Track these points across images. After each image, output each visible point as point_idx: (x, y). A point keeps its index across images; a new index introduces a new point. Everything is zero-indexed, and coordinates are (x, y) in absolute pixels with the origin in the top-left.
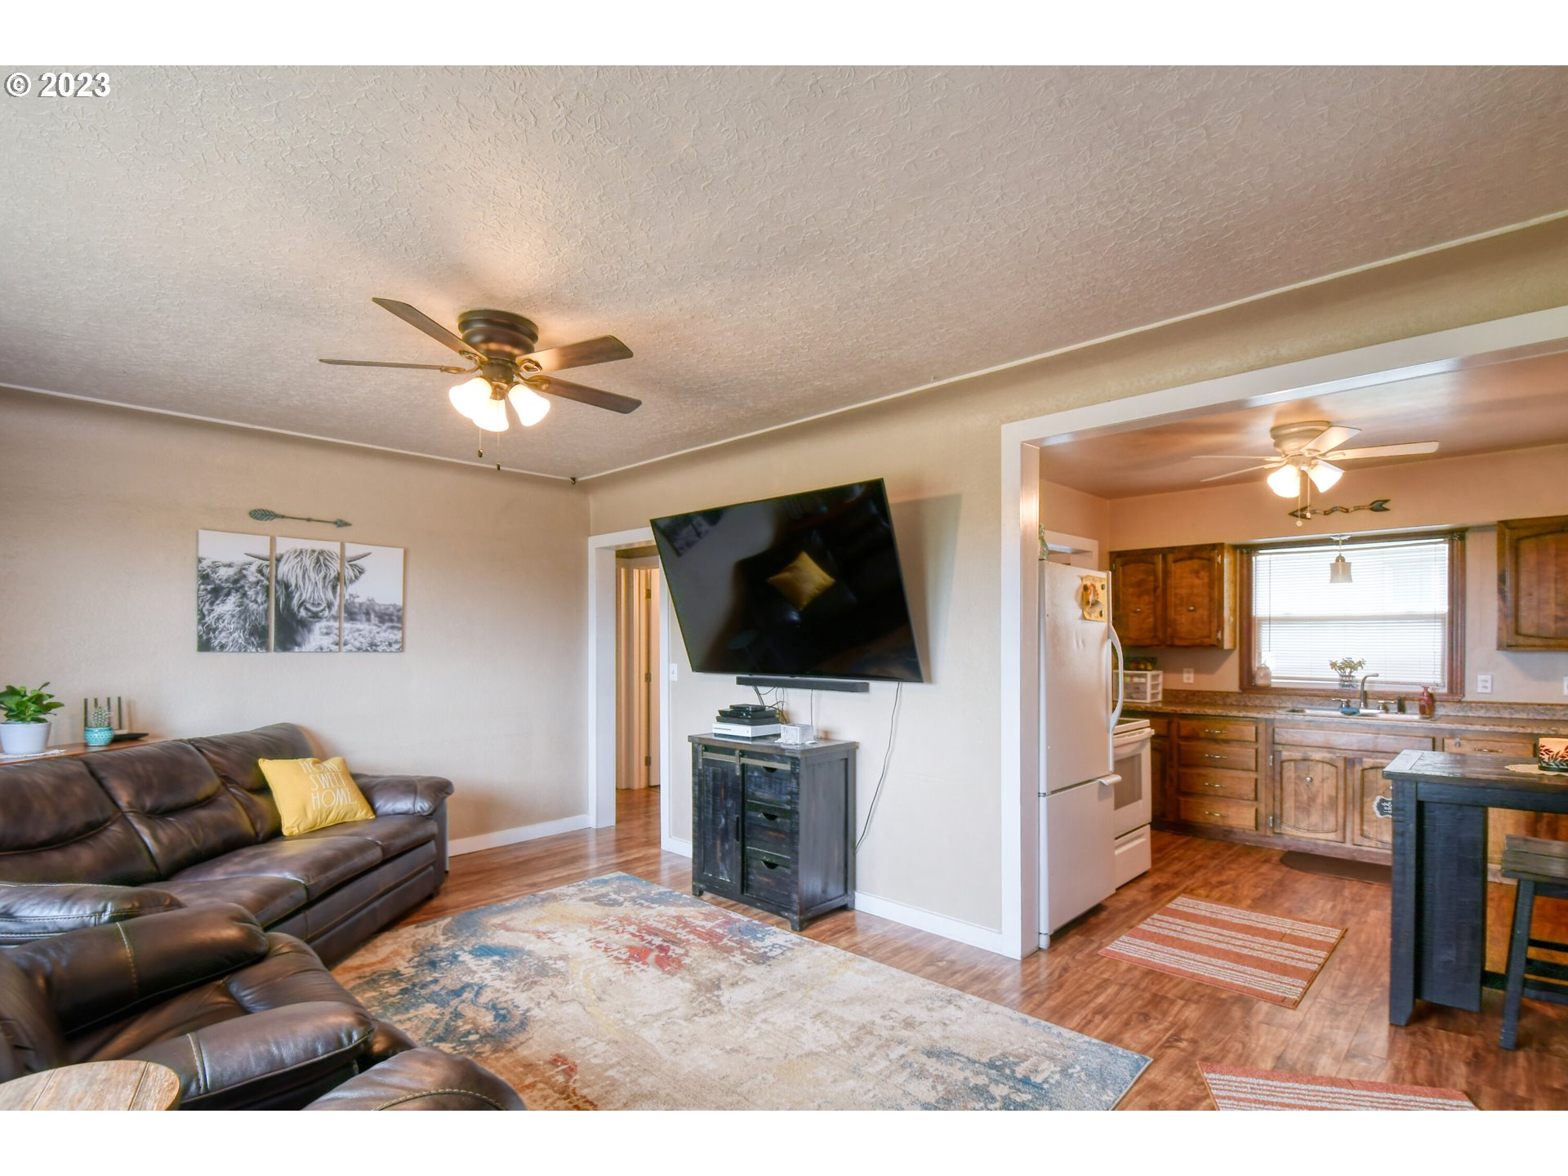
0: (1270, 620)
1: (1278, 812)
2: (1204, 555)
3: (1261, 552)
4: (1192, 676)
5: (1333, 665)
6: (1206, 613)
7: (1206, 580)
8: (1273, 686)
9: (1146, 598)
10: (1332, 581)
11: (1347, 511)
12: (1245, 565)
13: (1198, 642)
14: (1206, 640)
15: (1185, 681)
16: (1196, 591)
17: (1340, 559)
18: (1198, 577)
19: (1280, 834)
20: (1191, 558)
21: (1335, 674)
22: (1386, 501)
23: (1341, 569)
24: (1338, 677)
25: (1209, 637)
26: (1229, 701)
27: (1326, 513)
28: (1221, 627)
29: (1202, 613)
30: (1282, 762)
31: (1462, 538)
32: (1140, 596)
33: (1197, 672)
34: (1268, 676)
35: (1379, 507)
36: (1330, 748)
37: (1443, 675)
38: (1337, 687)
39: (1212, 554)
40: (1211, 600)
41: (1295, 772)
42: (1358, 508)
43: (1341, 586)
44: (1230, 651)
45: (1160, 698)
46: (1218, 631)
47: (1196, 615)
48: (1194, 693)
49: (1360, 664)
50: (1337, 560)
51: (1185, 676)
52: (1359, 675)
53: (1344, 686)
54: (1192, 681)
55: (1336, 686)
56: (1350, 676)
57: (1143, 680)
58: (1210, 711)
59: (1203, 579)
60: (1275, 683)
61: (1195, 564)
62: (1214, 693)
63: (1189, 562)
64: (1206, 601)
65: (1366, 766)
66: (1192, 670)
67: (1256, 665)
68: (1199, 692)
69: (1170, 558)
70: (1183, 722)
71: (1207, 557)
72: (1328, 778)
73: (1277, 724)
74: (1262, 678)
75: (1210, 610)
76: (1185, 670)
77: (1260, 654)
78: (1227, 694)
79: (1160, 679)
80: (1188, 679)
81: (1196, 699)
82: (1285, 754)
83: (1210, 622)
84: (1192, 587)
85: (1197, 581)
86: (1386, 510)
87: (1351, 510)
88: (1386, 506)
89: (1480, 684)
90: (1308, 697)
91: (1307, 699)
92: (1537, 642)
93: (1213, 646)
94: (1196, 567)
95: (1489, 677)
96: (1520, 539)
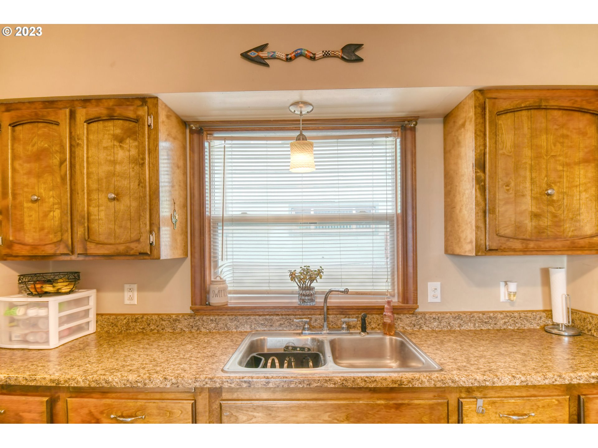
2: (130, 112)
3: (217, 134)
4: (135, 294)
5: (293, 276)
6: (134, 204)
7: (134, 153)
11: (314, 57)
13: (122, 248)
14: (133, 245)
15: (127, 302)
16: (118, 168)
17: (301, 138)
18: (122, 148)
20: (111, 116)
22: (360, 47)
24: (297, 288)
25: (137, 241)
26: (178, 326)
27: (289, 60)
28: (154, 226)
29: (129, 204)
32: (39, 176)
33: (140, 289)
34: (223, 291)
35: (351, 55)
37: (393, 284)
39: (140, 113)
40: (141, 183)
42: (327, 55)
46: (151, 232)
47: (121, 206)
48: (136, 319)
49: (319, 273)
50: (298, 139)
51: (127, 294)
52: (318, 285)
53: (303, 300)
54: (135, 302)
55: (295, 301)
56: (310, 288)
59: (129, 151)
61: (117, 127)
62: (163, 317)
63: (110, 124)
64: (134, 185)
66: (135, 286)
67: (210, 277)
68: (144, 316)
69: (81, 114)
71: (131, 115)
74: (217, 295)
76: (127, 286)
80: (131, 299)
83: (140, 217)
84: (114, 163)
85: (121, 154)
86: (360, 60)
87: (319, 54)
88: (359, 53)
89: (430, 293)
90: (267, 317)
91: (266, 319)
92: (517, 245)
93: (146, 254)
94: (118, 131)
95: (438, 285)
96: (499, 113)
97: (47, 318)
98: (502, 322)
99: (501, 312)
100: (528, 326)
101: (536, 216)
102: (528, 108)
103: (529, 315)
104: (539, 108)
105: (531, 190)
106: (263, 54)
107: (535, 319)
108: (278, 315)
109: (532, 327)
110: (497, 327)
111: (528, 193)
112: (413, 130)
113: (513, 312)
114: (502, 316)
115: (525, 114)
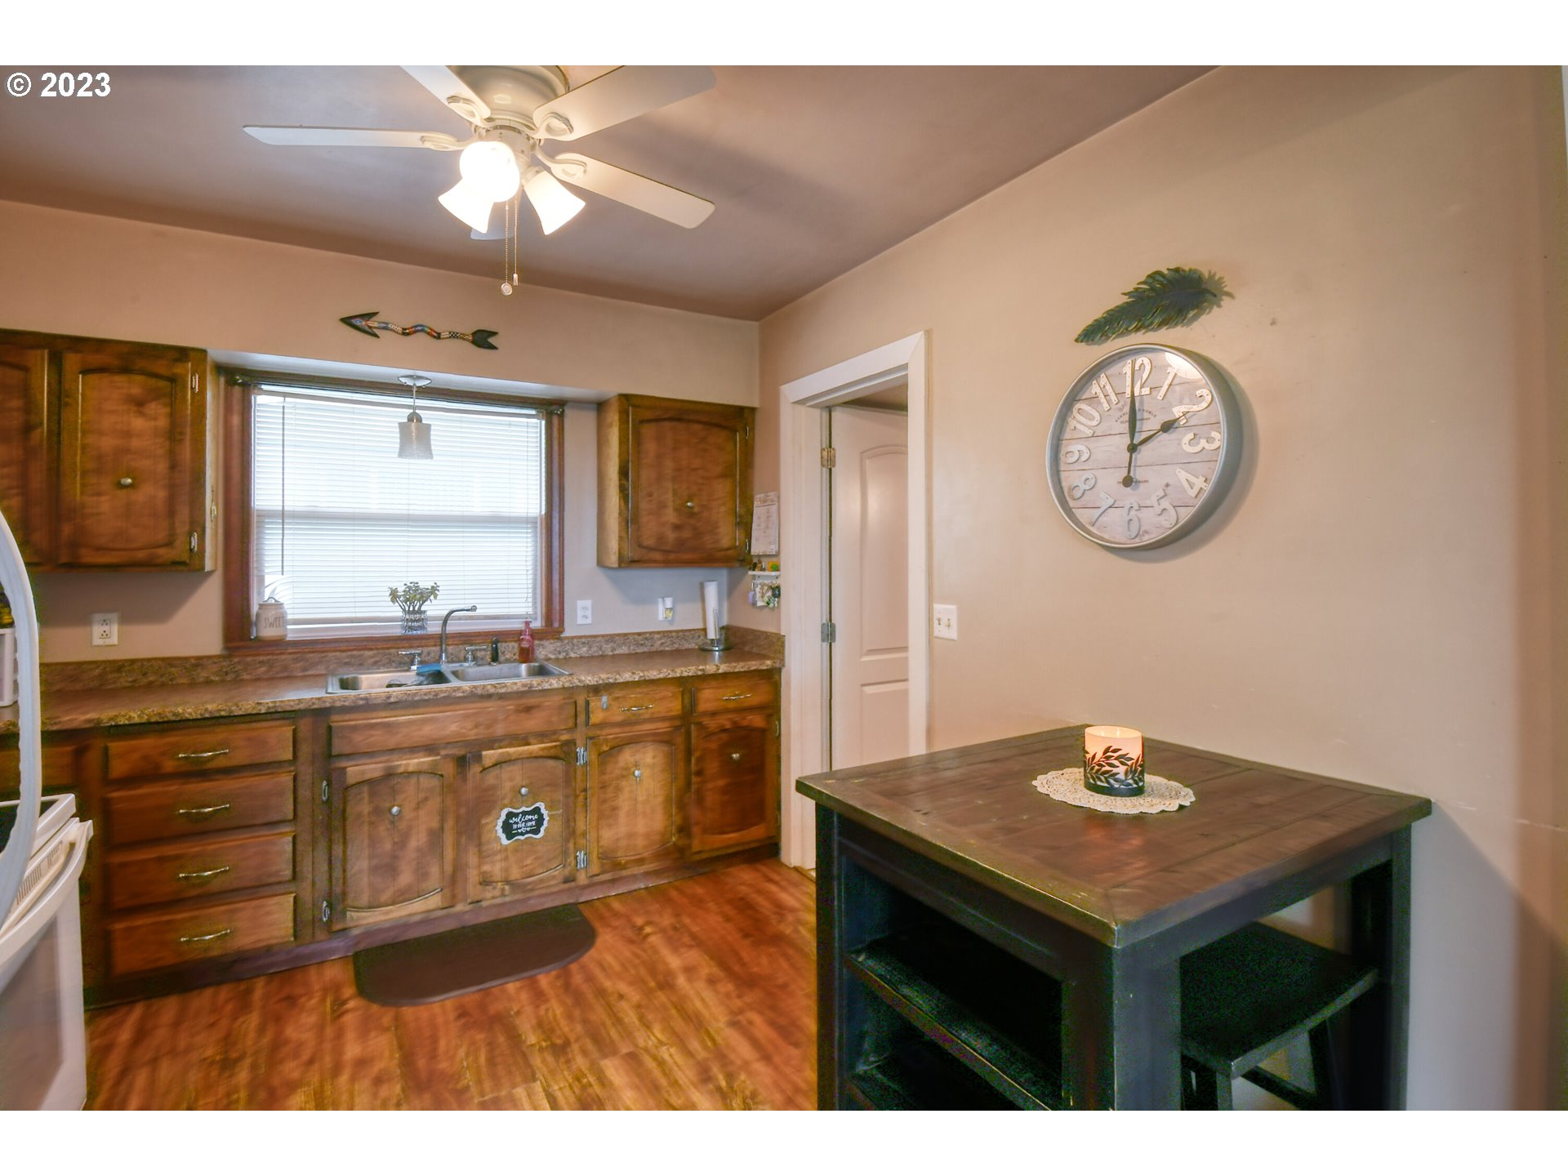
0: (283, 515)
1: (338, 890)
2: (160, 367)
3: (272, 387)
4: (115, 629)
5: (393, 595)
6: (162, 494)
7: (163, 423)
8: (290, 637)
10: (402, 453)
11: (438, 337)
12: (239, 409)
13: (141, 555)
14: (161, 551)
15: (98, 641)
16: (135, 443)
17: (414, 418)
18: (142, 414)
19: (344, 930)
20: (125, 370)
21: (396, 611)
22: (494, 334)
23: (415, 436)
24: (400, 614)
25: (169, 544)
26: (203, 675)
27: (405, 333)
28: (197, 525)
29: (152, 493)
30: (347, 788)
31: (562, 414)
33: (125, 620)
34: (281, 619)
35: (482, 339)
36: (431, 745)
37: (535, 603)
38: (399, 632)
39: (178, 369)
40: (173, 466)
41: (371, 802)
42: (454, 336)
43: (417, 464)
44: (211, 573)
46: (190, 535)
47: (140, 496)
48: (119, 666)
49: (434, 591)
50: (410, 419)
51: (97, 629)
53: (411, 628)
54: (114, 640)
55: (397, 631)
56: (420, 612)
59: (155, 419)
60: (292, 632)
61: (135, 385)
62: (169, 662)
63: (120, 379)
64: (162, 467)
65: (487, 763)
66: (114, 616)
68: (133, 662)
69: (72, 360)
70: (115, 746)
71: (163, 371)
72: (427, 800)
73: (334, 717)
74: (271, 625)
75: (173, 489)
76: (98, 617)
77: (261, 580)
78: (199, 662)
80: (105, 635)
81: (125, 680)
82: (353, 774)
83: (171, 513)
84: (128, 434)
85: (138, 423)
86: (493, 347)
87: (445, 335)
88: (492, 340)
89: (580, 613)
90: (355, 653)
91: (352, 656)
92: (657, 556)
93: (183, 563)
94: (136, 391)
95: (588, 603)
96: (642, 422)
98: (659, 643)
99: (659, 633)
100: (687, 646)
101: (677, 527)
102: (670, 419)
103: (687, 633)
104: (679, 420)
105: (673, 501)
106: (373, 323)
107: (693, 638)
108: (371, 649)
109: (690, 647)
110: (654, 649)
111: (670, 504)
112: (561, 416)
113: (671, 632)
114: (659, 636)
115: (667, 424)
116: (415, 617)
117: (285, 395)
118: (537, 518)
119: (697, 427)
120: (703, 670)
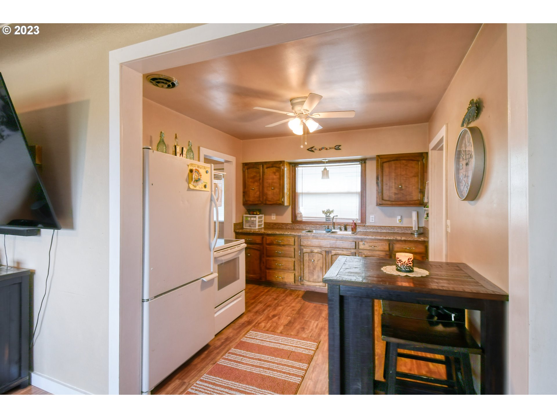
0: (302, 193)
1: (302, 275)
2: (278, 166)
3: (299, 166)
4: (275, 217)
5: (323, 212)
6: (278, 190)
7: (278, 176)
8: (304, 220)
9: (256, 184)
10: (322, 178)
11: (327, 149)
12: (293, 171)
13: (275, 202)
14: (278, 201)
15: (272, 219)
16: (274, 181)
17: (325, 169)
18: (275, 175)
19: (303, 284)
20: (273, 167)
21: (324, 216)
22: (340, 146)
23: (325, 173)
24: (325, 217)
25: (279, 200)
26: (288, 227)
27: (320, 150)
28: (283, 196)
29: (277, 190)
30: (304, 253)
31: (365, 163)
32: (254, 183)
33: (277, 215)
34: (301, 216)
35: (338, 148)
36: (320, 247)
37: (358, 216)
38: (325, 221)
39: (280, 166)
40: (280, 185)
41: (308, 257)
42: (330, 148)
43: (326, 180)
44: (288, 206)
45: (263, 226)
46: (282, 198)
47: (275, 191)
48: (275, 224)
49: (332, 211)
50: (324, 170)
51: (273, 216)
52: (332, 216)
53: (327, 220)
54: (275, 219)
55: (324, 220)
56: (329, 216)
57: (255, 219)
58: (277, 233)
59: (277, 176)
60: (304, 219)
61: (274, 169)
62: (283, 224)
63: (272, 169)
64: (278, 185)
65: (333, 254)
66: (275, 214)
67: (297, 212)
68: (277, 223)
69: (265, 166)
70: (268, 238)
72: (320, 259)
73: (302, 238)
74: (299, 217)
75: (280, 189)
76: (273, 214)
77: (299, 208)
78: (287, 224)
79: (263, 218)
80: (274, 218)
81: (276, 227)
82: (305, 250)
83: (279, 194)
84: (273, 179)
85: (275, 177)
87: (328, 149)
88: (340, 148)
89: (371, 219)
90: (315, 225)
91: (315, 226)
92: (389, 203)
93: (281, 204)
94: (274, 171)
95: (373, 216)
96: (383, 163)
97: (256, 220)
98: (397, 230)
99: (397, 227)
100: (407, 232)
102: (394, 160)
103: (407, 228)
104: (397, 160)
106: (312, 149)
107: (410, 230)
108: (318, 225)
109: (408, 232)
110: (395, 232)
111: (394, 187)
113: (401, 227)
114: (396, 228)
115: (392, 162)
116: (328, 218)
117: (302, 167)
118: (359, 192)
119: (404, 161)
120: (396, 238)
